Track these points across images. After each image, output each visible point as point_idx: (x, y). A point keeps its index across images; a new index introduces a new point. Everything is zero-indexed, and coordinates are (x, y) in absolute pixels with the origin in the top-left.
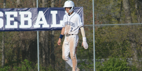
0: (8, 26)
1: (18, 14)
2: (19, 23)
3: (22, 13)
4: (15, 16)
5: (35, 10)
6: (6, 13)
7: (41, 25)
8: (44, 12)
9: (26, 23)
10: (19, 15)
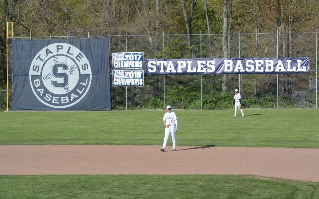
0: (257, 70)
1: (264, 61)
2: (265, 68)
3: (267, 61)
4: (262, 63)
5: (276, 59)
6: (256, 61)
7: (280, 70)
8: (282, 61)
9: (270, 68)
10: (265, 63)
